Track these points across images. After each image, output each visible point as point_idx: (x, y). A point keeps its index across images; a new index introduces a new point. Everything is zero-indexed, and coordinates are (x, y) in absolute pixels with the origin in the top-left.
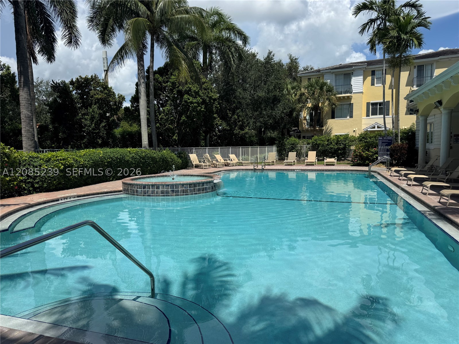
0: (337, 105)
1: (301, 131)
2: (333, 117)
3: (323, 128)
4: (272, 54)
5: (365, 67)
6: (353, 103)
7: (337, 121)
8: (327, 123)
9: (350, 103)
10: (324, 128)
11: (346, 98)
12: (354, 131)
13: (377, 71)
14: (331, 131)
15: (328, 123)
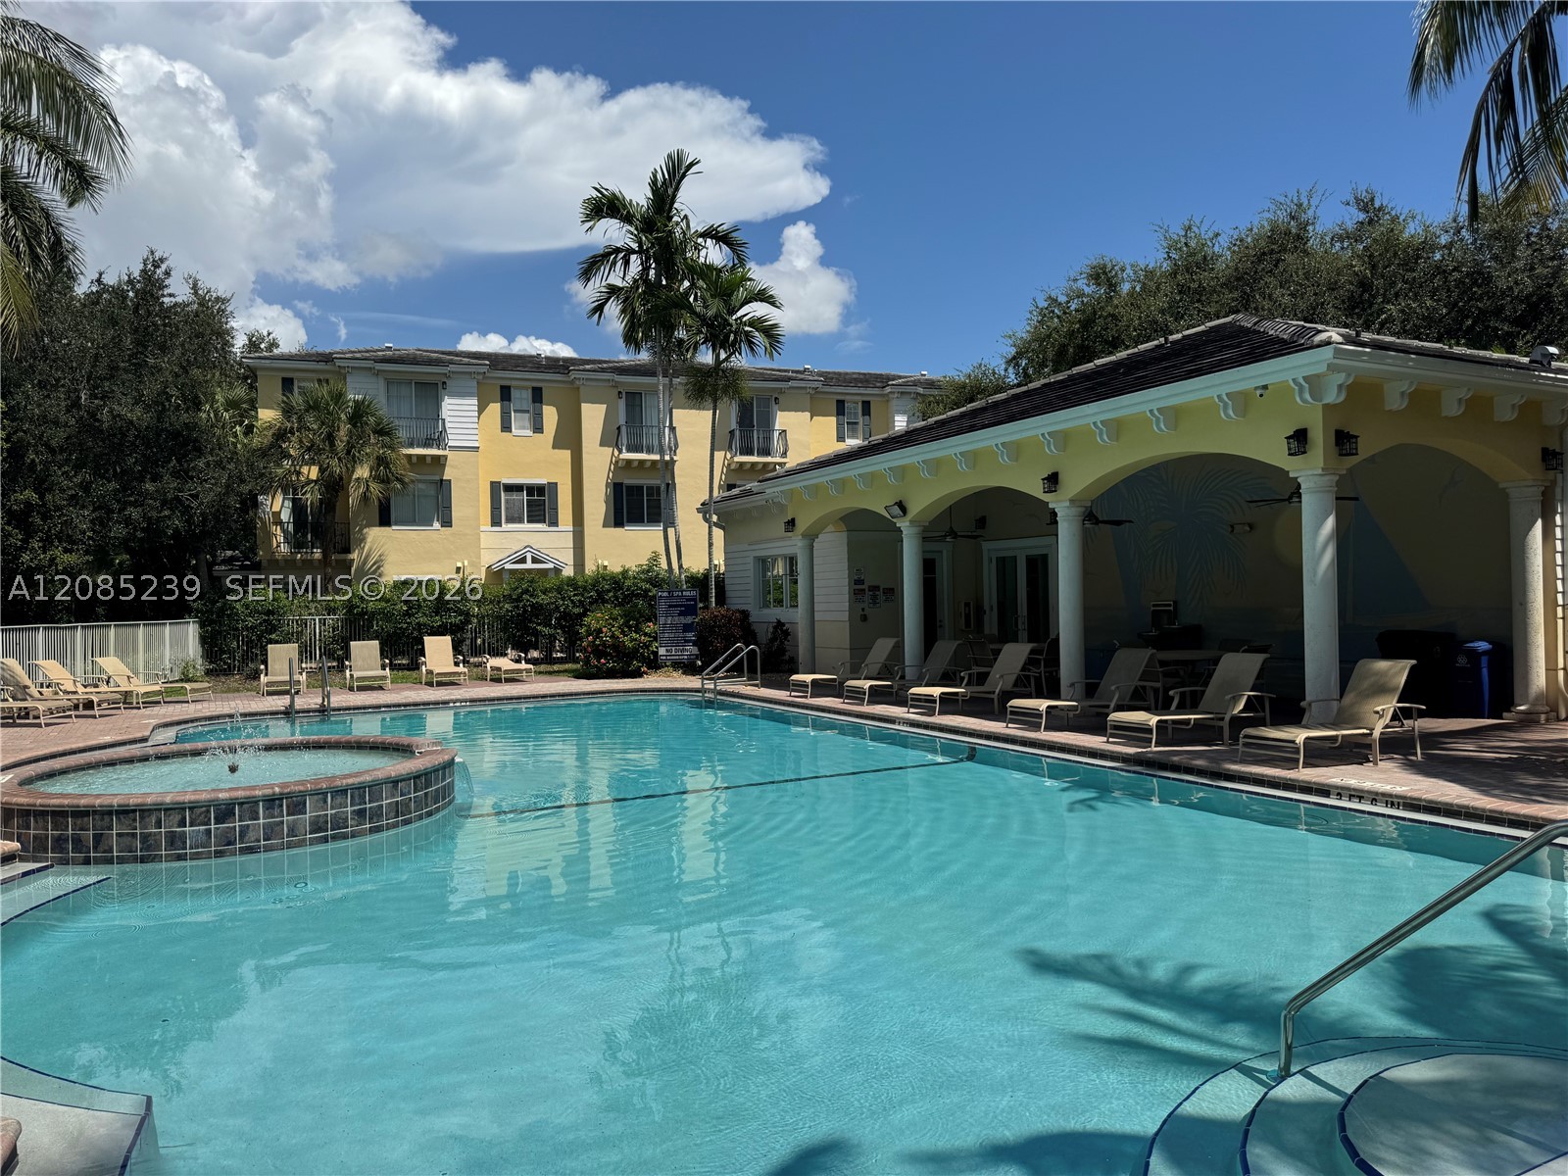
0: (407, 480)
1: (264, 563)
2: (385, 520)
3: (351, 556)
4: (164, 267)
5: (482, 371)
6: (450, 481)
7: (398, 535)
8: (363, 540)
9: (442, 480)
10: (354, 555)
11: (429, 460)
12: (458, 570)
13: (517, 388)
14: (379, 568)
15: (369, 540)
